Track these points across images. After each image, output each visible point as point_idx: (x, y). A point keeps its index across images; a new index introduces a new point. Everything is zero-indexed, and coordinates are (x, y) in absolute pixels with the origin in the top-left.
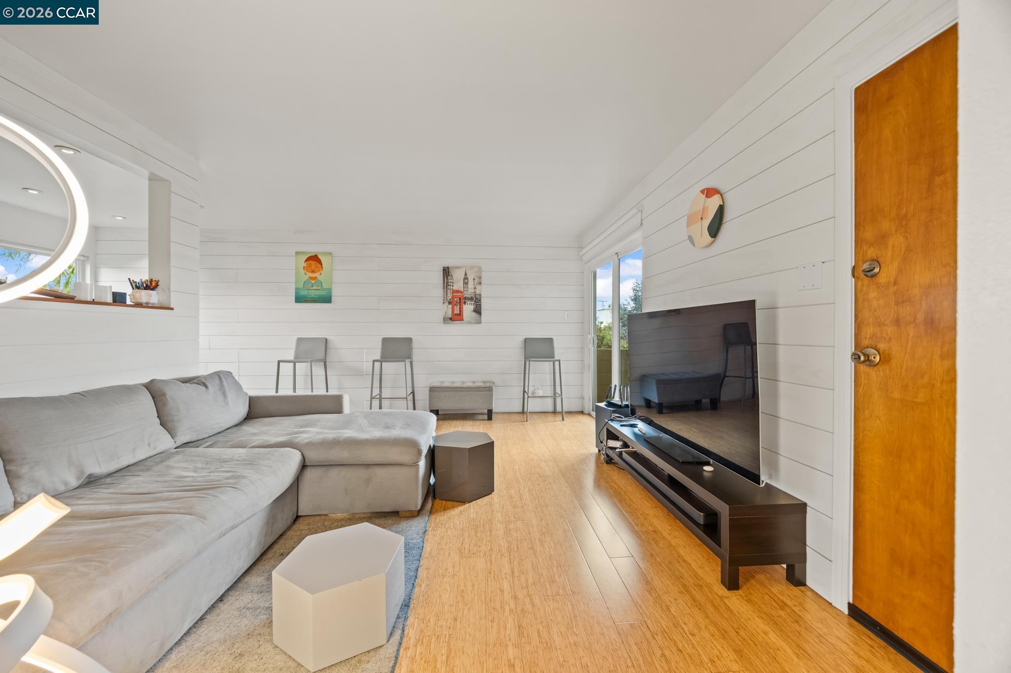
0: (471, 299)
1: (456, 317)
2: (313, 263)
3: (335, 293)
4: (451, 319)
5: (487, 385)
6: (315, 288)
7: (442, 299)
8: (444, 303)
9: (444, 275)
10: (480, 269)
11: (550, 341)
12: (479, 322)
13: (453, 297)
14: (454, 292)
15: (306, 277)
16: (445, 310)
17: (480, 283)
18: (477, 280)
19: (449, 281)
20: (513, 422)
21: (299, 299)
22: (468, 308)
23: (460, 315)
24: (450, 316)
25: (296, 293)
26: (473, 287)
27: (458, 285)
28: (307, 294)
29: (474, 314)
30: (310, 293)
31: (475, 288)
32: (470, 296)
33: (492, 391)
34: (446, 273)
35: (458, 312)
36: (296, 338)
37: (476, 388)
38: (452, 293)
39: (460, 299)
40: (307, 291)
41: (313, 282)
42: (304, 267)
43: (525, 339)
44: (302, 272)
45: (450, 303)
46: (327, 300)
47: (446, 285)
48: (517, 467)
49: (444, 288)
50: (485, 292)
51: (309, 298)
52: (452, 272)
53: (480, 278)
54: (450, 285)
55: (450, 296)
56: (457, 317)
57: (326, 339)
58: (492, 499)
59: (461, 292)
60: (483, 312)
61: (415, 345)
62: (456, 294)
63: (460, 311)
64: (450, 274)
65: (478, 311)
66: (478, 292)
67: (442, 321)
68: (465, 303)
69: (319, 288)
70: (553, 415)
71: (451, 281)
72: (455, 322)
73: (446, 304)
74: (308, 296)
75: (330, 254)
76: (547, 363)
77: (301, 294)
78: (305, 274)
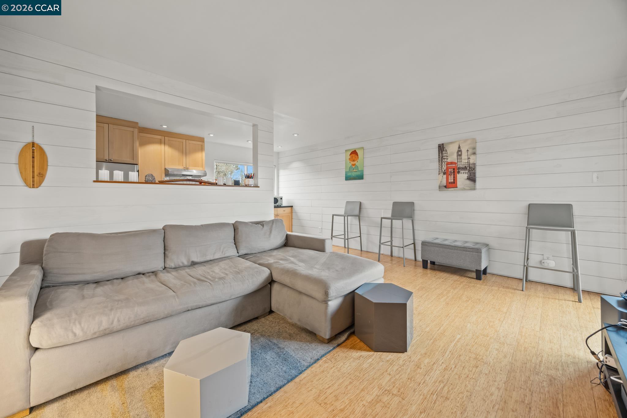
0: (465, 168)
1: (449, 185)
2: (353, 155)
3: (365, 173)
4: (445, 187)
5: (477, 246)
6: (355, 171)
7: (438, 170)
8: (439, 174)
9: (439, 151)
10: (474, 141)
11: (569, 207)
12: (474, 189)
13: (447, 168)
14: (448, 164)
15: (350, 165)
16: (440, 180)
17: (474, 154)
18: (471, 151)
19: (444, 155)
20: (503, 287)
21: (348, 178)
22: (462, 177)
23: (454, 183)
24: (445, 185)
25: (346, 174)
26: (466, 157)
27: (452, 158)
28: (351, 175)
29: (468, 182)
30: (352, 174)
31: (469, 158)
32: (464, 166)
33: (481, 253)
34: (441, 149)
35: (452, 181)
36: (345, 201)
37: (463, 248)
38: (447, 165)
39: (454, 169)
40: (351, 173)
41: (354, 167)
42: (349, 159)
43: (529, 205)
44: (349, 161)
45: (444, 174)
46: (361, 177)
47: (441, 158)
48: (459, 337)
49: (439, 162)
50: (479, 161)
51: (352, 177)
52: (446, 148)
53: (474, 148)
54: (445, 159)
55: (444, 168)
56: (451, 185)
57: (360, 203)
58: (398, 359)
59: (455, 163)
60: (477, 179)
61: (417, 207)
62: (450, 165)
63: (454, 180)
64: (444, 149)
65: (472, 178)
66: (471, 161)
67: (438, 189)
68: (459, 172)
69: (357, 170)
70: (572, 291)
71: (446, 155)
72: (449, 189)
73: (441, 174)
74: (352, 176)
75: (363, 148)
76: (563, 233)
77: (348, 175)
78: (350, 163)
